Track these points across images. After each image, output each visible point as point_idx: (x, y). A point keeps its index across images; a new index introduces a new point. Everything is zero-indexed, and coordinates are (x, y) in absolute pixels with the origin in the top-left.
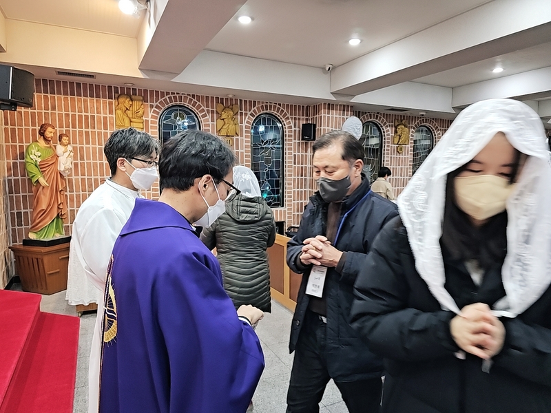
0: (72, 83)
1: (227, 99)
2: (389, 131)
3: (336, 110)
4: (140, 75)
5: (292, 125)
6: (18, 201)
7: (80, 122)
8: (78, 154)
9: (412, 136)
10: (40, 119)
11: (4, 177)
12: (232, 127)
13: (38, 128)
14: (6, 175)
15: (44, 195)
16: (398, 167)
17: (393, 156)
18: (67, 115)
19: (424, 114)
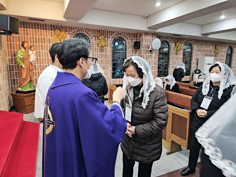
0: (35, 24)
1: (101, 31)
2: (172, 45)
3: (149, 35)
4: (64, 20)
5: (130, 42)
6: (13, 74)
7: (39, 40)
8: (38, 54)
9: (183, 47)
10: (22, 39)
11: (7, 64)
12: (104, 43)
13: (21, 43)
14: (8, 63)
15: (24, 72)
16: (176, 61)
17: (174, 56)
18: (33, 38)
19: (189, 37)
